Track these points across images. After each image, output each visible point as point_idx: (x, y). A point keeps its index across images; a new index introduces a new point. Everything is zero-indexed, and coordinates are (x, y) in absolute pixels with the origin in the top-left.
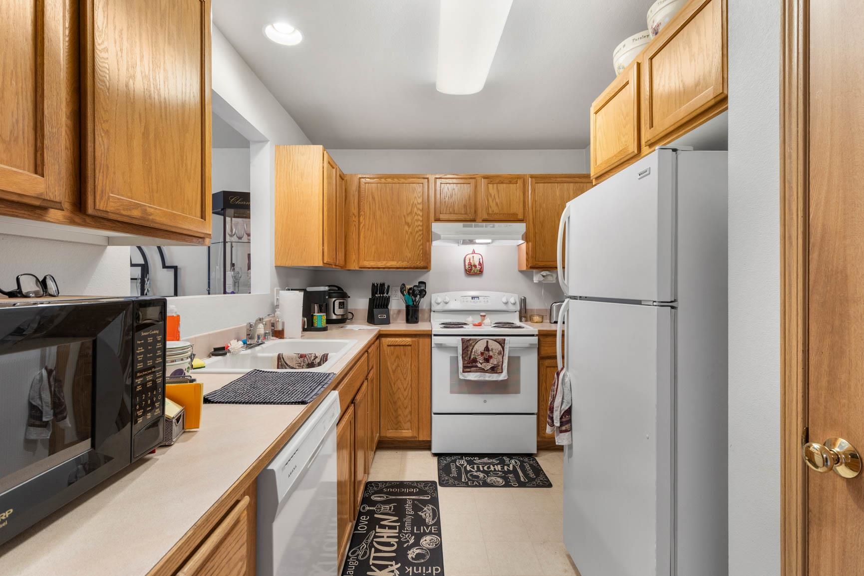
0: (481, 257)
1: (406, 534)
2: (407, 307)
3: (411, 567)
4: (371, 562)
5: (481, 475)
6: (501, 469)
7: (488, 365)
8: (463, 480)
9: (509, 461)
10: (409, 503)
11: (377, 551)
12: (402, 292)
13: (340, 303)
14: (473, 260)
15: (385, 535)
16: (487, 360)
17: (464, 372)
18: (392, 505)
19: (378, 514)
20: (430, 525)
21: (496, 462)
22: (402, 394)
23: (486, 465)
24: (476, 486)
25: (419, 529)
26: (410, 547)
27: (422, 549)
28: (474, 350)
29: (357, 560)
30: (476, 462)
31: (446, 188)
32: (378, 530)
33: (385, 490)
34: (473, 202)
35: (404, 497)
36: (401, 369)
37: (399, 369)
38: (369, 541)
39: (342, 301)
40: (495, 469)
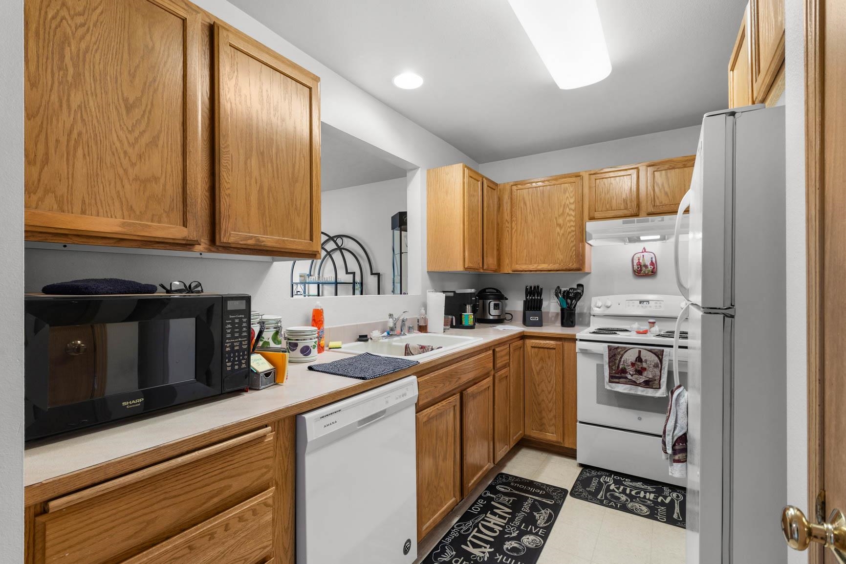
0: (653, 256)
1: (512, 527)
2: (562, 310)
3: (502, 556)
4: (470, 538)
5: (624, 498)
6: (654, 498)
7: (640, 378)
8: (599, 497)
9: (670, 493)
10: (530, 501)
11: (479, 531)
12: (557, 296)
13: (494, 304)
14: (643, 260)
15: (493, 521)
16: (640, 372)
17: (610, 382)
18: (512, 499)
19: (496, 502)
20: (539, 527)
21: (651, 490)
22: (547, 397)
23: (635, 490)
24: (611, 507)
25: (526, 527)
26: (509, 539)
27: (521, 545)
28: (622, 360)
29: (459, 532)
30: (625, 483)
31: (602, 183)
32: (488, 515)
33: (512, 484)
34: (635, 193)
35: (527, 495)
36: (545, 372)
37: (544, 371)
38: (477, 521)
39: (496, 302)
40: (645, 496)
